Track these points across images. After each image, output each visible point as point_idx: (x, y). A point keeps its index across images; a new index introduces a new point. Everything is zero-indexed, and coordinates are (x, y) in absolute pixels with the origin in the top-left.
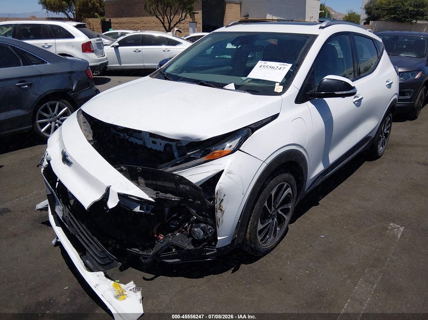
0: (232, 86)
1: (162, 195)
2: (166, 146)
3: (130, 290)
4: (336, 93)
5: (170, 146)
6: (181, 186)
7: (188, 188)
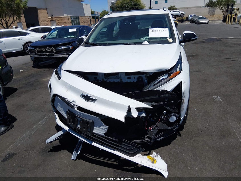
0: (146, 42)
1: (154, 103)
2: (138, 78)
3: (155, 156)
4: (191, 39)
5: (141, 77)
6: (162, 96)
7: (167, 95)
